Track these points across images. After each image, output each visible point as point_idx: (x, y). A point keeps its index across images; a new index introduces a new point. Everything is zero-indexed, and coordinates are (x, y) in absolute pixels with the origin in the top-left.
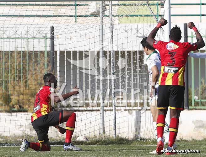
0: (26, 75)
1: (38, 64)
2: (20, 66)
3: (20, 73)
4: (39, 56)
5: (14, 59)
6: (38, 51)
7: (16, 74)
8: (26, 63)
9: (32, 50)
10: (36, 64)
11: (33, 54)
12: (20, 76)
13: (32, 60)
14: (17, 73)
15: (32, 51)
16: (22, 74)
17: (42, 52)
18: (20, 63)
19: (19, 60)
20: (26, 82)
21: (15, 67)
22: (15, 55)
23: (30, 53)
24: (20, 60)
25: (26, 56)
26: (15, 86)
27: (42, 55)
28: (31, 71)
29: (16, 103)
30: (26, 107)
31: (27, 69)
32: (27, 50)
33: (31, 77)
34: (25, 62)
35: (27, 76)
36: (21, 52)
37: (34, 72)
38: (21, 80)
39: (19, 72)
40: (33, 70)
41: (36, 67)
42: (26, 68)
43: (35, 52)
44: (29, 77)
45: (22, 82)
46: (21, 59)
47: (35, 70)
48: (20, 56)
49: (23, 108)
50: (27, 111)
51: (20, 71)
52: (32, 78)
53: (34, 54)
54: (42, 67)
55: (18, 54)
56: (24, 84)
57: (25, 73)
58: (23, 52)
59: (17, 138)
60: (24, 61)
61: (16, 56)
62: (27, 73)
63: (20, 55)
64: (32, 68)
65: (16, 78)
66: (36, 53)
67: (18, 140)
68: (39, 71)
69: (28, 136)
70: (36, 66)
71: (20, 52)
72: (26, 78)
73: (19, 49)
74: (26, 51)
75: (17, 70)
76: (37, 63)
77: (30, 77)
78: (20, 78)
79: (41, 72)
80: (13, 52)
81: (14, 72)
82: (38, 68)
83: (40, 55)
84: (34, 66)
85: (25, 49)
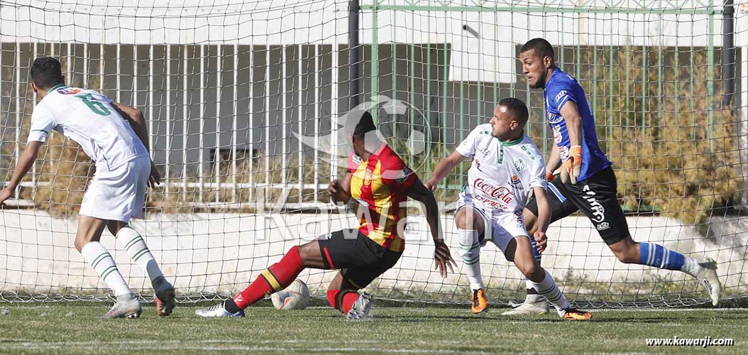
0: (656, 114)
1: (688, 84)
2: (641, 89)
3: (639, 109)
4: (691, 60)
5: (623, 69)
6: (688, 48)
7: (628, 111)
8: (657, 79)
9: (672, 43)
10: (682, 84)
11: (676, 55)
12: (641, 116)
13: (672, 71)
14: (631, 108)
15: (673, 48)
16: (644, 111)
17: (701, 51)
18: (639, 79)
19: (638, 70)
20: (655, 133)
21: (627, 89)
22: (626, 56)
23: (669, 52)
24: (641, 72)
25: (658, 60)
26: (625, 144)
27: (700, 57)
28: (669, 102)
29: (630, 190)
30: (655, 202)
31: (659, 96)
32: (658, 44)
33: (671, 118)
34: (654, 78)
35: (659, 116)
36: (644, 48)
37: (678, 107)
38: (641, 128)
39: (639, 104)
40: (675, 101)
41: (684, 91)
42: (657, 94)
43: (680, 48)
44: (663, 118)
45: (646, 133)
46: (644, 69)
47: (681, 98)
48: (641, 60)
49: (647, 204)
50: (657, 214)
51: (640, 102)
52: (672, 122)
53: (680, 54)
54: (700, 90)
55: (636, 54)
56: (652, 137)
57: (653, 109)
58: (649, 49)
59: (631, 287)
60: (650, 75)
61: (628, 59)
62: (660, 106)
63: (638, 57)
64: (673, 93)
65: (628, 120)
66: (684, 52)
67: (633, 291)
68: (692, 104)
69: (660, 280)
70: (683, 88)
71: (640, 48)
72: (656, 122)
73: (638, 42)
74: (656, 47)
75: (632, 99)
76: (687, 81)
77: (667, 118)
78: (639, 121)
79: (697, 107)
80: (620, 47)
81: (623, 105)
82: (687, 95)
83: (694, 59)
84: (679, 88)
85: (654, 42)
